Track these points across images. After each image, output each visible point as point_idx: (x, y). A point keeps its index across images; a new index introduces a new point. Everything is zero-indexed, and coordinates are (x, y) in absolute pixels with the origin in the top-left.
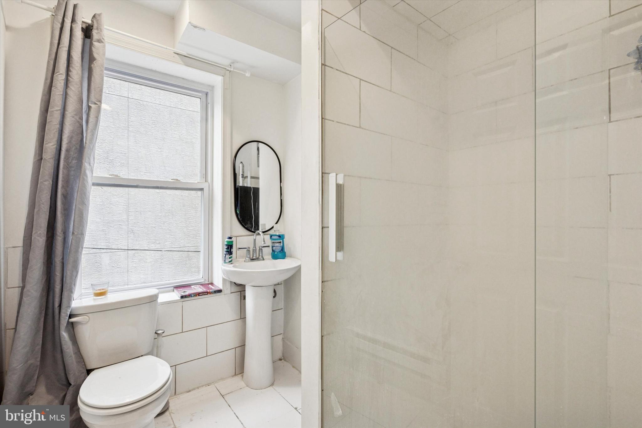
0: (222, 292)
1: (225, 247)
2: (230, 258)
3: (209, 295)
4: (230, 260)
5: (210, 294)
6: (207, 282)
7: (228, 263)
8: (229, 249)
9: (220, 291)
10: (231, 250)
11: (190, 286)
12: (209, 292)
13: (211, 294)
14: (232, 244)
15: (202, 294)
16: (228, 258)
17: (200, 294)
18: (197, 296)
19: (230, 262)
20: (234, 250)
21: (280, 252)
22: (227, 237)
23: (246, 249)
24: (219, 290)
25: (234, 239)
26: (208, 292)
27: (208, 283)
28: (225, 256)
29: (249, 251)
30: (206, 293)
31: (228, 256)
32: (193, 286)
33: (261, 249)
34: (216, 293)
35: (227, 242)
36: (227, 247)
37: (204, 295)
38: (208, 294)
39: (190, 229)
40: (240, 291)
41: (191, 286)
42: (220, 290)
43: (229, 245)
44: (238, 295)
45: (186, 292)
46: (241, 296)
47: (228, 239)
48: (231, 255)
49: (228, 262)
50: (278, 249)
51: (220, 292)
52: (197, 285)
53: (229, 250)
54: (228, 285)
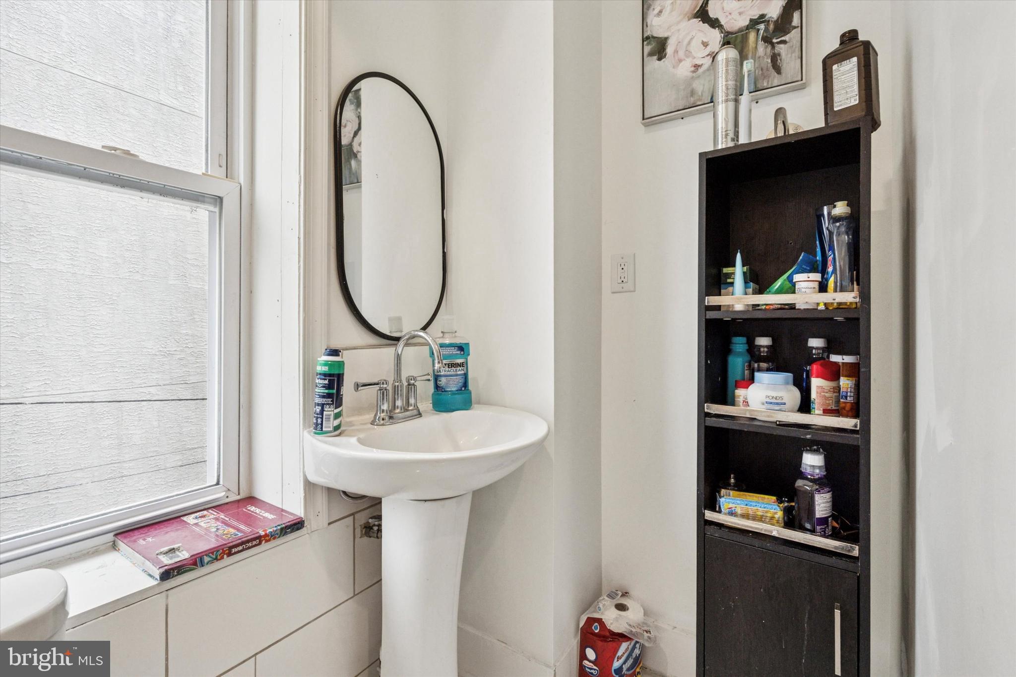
0: (304, 528)
1: (317, 381)
2: (337, 416)
3: (264, 546)
4: (336, 423)
5: (267, 541)
6: (234, 497)
7: (330, 432)
8: (333, 389)
9: (297, 525)
10: (339, 390)
11: (179, 517)
12: (266, 535)
13: (269, 540)
14: (341, 372)
15: (240, 548)
16: (332, 418)
17: (234, 550)
18: (222, 558)
19: (337, 428)
20: (347, 390)
21: (461, 390)
22: (324, 351)
23: (377, 387)
24: (295, 524)
25: (345, 357)
26: (260, 538)
27: (238, 498)
28: (322, 411)
29: (383, 392)
30: (254, 543)
31: (330, 411)
32: (190, 519)
33: (414, 385)
34: (286, 533)
35: (326, 364)
36: (326, 382)
37: (249, 548)
38: (260, 544)
39: (95, 350)
40: (353, 514)
41: (185, 518)
42: (299, 523)
43: (330, 375)
44: (348, 526)
45: (178, 549)
46: (354, 529)
47: (329, 355)
48: (340, 407)
49: (331, 429)
50: (452, 384)
51: (298, 529)
52: (205, 512)
53: (335, 391)
54: (321, 501)
